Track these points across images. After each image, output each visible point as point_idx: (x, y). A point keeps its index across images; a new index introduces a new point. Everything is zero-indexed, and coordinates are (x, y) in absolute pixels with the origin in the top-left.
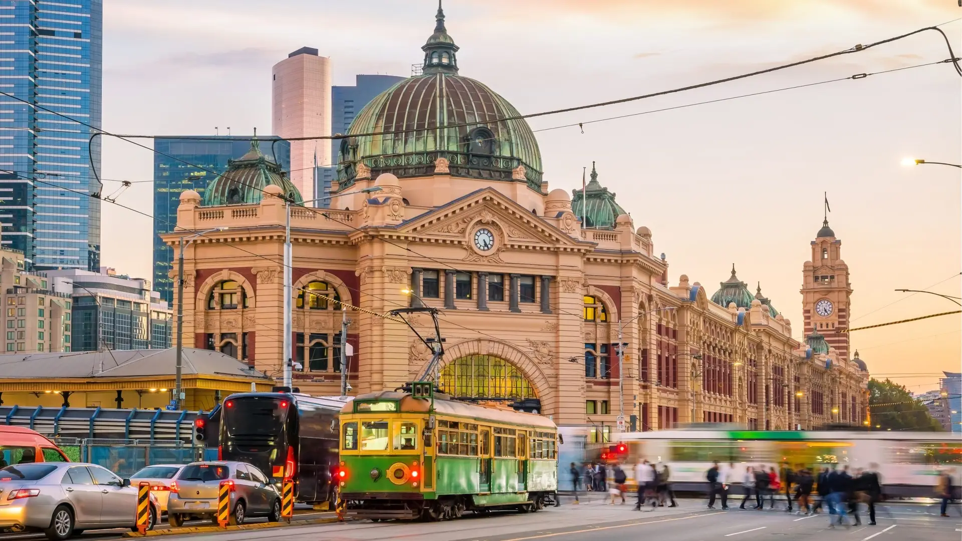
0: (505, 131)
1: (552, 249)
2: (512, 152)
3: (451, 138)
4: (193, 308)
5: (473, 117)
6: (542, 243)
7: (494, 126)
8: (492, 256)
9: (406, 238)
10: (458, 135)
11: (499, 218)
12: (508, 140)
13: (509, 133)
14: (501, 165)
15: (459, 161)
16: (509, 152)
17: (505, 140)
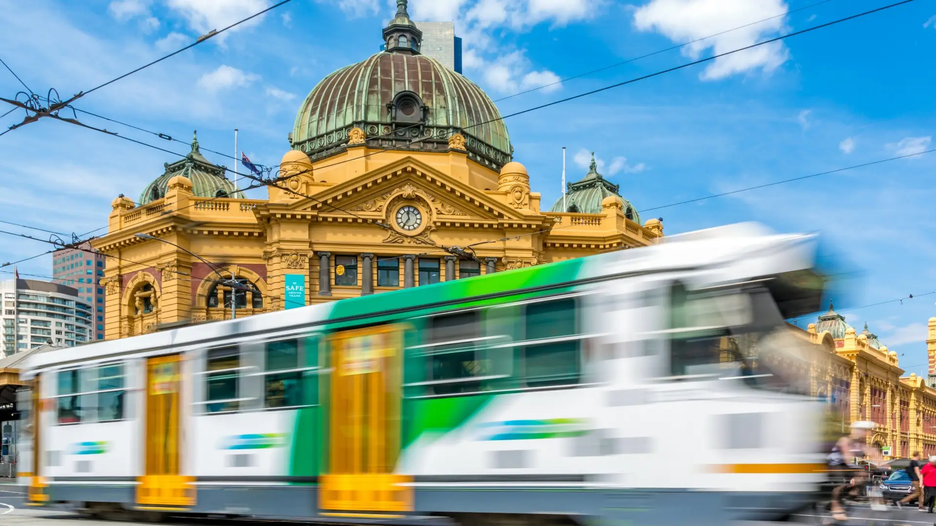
0: (442, 97)
1: (495, 226)
2: (448, 121)
3: (371, 108)
4: (118, 315)
5: (403, 84)
6: (481, 219)
7: (427, 93)
8: (419, 237)
9: (304, 217)
10: (380, 104)
11: (425, 192)
12: (444, 108)
13: (445, 99)
14: (434, 133)
15: (380, 132)
16: (445, 119)
17: (441, 107)
